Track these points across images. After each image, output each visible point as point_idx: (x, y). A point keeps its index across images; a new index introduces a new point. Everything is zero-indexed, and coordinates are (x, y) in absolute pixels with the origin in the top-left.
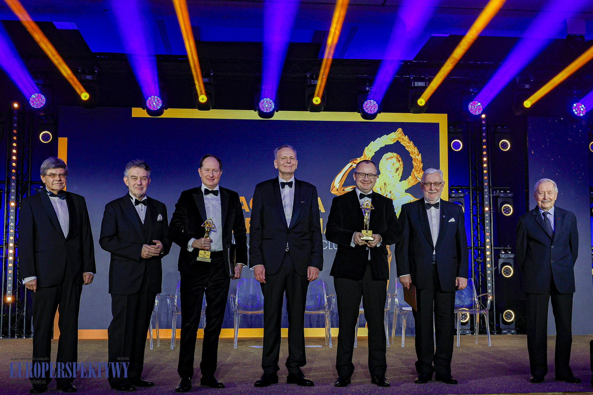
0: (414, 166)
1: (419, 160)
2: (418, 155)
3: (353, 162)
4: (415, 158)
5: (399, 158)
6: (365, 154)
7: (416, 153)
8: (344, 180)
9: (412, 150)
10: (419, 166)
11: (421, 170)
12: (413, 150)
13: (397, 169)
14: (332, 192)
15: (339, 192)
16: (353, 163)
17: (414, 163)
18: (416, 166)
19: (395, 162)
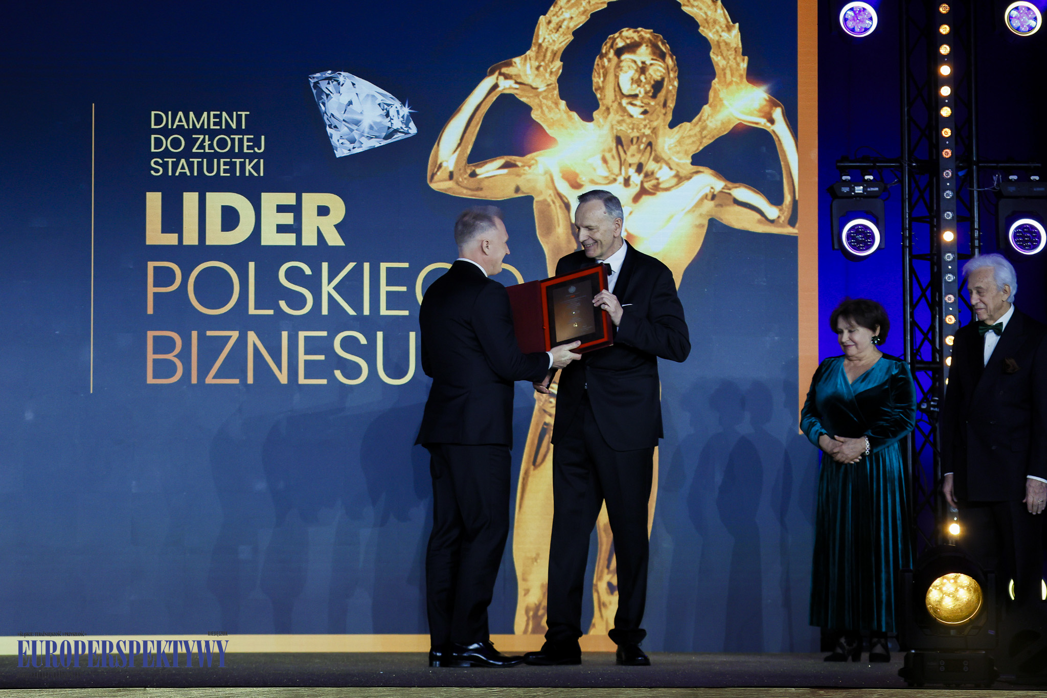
0: (716, 68)
1: (734, 45)
2: (729, 29)
3: (500, 74)
4: (718, 42)
5: (660, 44)
6: (540, 41)
7: (722, 21)
8: (474, 139)
9: (706, 13)
10: (734, 65)
11: (745, 80)
12: (709, 13)
13: (658, 86)
14: (434, 186)
15: (457, 183)
16: (501, 78)
17: (716, 58)
18: (724, 69)
19: (648, 63)
